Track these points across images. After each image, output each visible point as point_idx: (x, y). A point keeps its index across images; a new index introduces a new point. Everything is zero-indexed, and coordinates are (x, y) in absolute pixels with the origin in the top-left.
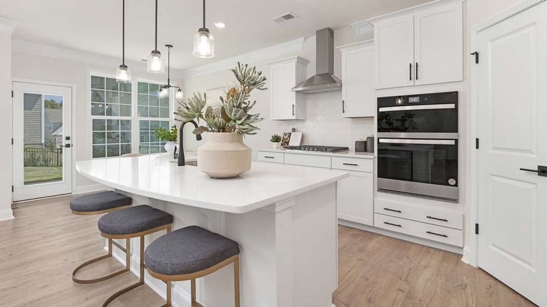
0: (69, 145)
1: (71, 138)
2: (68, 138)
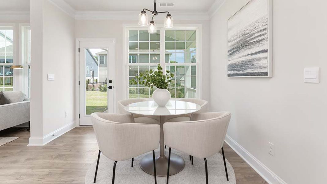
0: (111, 86)
1: (112, 82)
2: (110, 82)
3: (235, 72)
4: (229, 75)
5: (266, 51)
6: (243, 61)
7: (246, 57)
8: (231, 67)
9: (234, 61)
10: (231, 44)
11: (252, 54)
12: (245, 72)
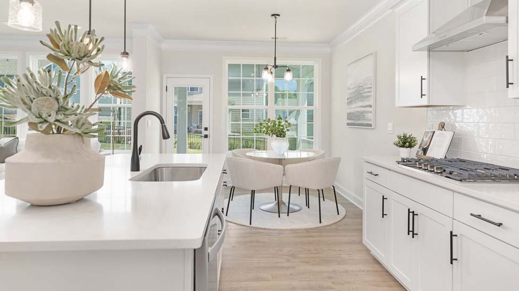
0: (207, 135)
1: (208, 129)
2: (206, 129)
3: (353, 122)
4: (348, 124)
5: (371, 106)
6: (358, 112)
7: (359, 108)
8: (350, 116)
9: (352, 111)
10: (349, 91)
11: (364, 107)
12: (360, 122)
